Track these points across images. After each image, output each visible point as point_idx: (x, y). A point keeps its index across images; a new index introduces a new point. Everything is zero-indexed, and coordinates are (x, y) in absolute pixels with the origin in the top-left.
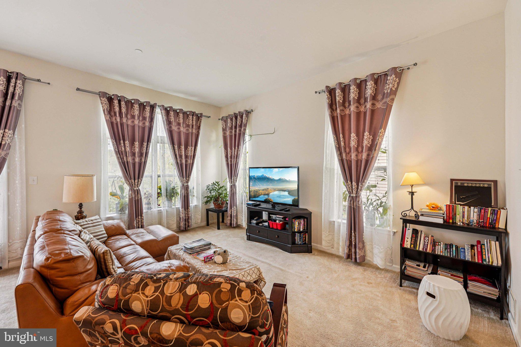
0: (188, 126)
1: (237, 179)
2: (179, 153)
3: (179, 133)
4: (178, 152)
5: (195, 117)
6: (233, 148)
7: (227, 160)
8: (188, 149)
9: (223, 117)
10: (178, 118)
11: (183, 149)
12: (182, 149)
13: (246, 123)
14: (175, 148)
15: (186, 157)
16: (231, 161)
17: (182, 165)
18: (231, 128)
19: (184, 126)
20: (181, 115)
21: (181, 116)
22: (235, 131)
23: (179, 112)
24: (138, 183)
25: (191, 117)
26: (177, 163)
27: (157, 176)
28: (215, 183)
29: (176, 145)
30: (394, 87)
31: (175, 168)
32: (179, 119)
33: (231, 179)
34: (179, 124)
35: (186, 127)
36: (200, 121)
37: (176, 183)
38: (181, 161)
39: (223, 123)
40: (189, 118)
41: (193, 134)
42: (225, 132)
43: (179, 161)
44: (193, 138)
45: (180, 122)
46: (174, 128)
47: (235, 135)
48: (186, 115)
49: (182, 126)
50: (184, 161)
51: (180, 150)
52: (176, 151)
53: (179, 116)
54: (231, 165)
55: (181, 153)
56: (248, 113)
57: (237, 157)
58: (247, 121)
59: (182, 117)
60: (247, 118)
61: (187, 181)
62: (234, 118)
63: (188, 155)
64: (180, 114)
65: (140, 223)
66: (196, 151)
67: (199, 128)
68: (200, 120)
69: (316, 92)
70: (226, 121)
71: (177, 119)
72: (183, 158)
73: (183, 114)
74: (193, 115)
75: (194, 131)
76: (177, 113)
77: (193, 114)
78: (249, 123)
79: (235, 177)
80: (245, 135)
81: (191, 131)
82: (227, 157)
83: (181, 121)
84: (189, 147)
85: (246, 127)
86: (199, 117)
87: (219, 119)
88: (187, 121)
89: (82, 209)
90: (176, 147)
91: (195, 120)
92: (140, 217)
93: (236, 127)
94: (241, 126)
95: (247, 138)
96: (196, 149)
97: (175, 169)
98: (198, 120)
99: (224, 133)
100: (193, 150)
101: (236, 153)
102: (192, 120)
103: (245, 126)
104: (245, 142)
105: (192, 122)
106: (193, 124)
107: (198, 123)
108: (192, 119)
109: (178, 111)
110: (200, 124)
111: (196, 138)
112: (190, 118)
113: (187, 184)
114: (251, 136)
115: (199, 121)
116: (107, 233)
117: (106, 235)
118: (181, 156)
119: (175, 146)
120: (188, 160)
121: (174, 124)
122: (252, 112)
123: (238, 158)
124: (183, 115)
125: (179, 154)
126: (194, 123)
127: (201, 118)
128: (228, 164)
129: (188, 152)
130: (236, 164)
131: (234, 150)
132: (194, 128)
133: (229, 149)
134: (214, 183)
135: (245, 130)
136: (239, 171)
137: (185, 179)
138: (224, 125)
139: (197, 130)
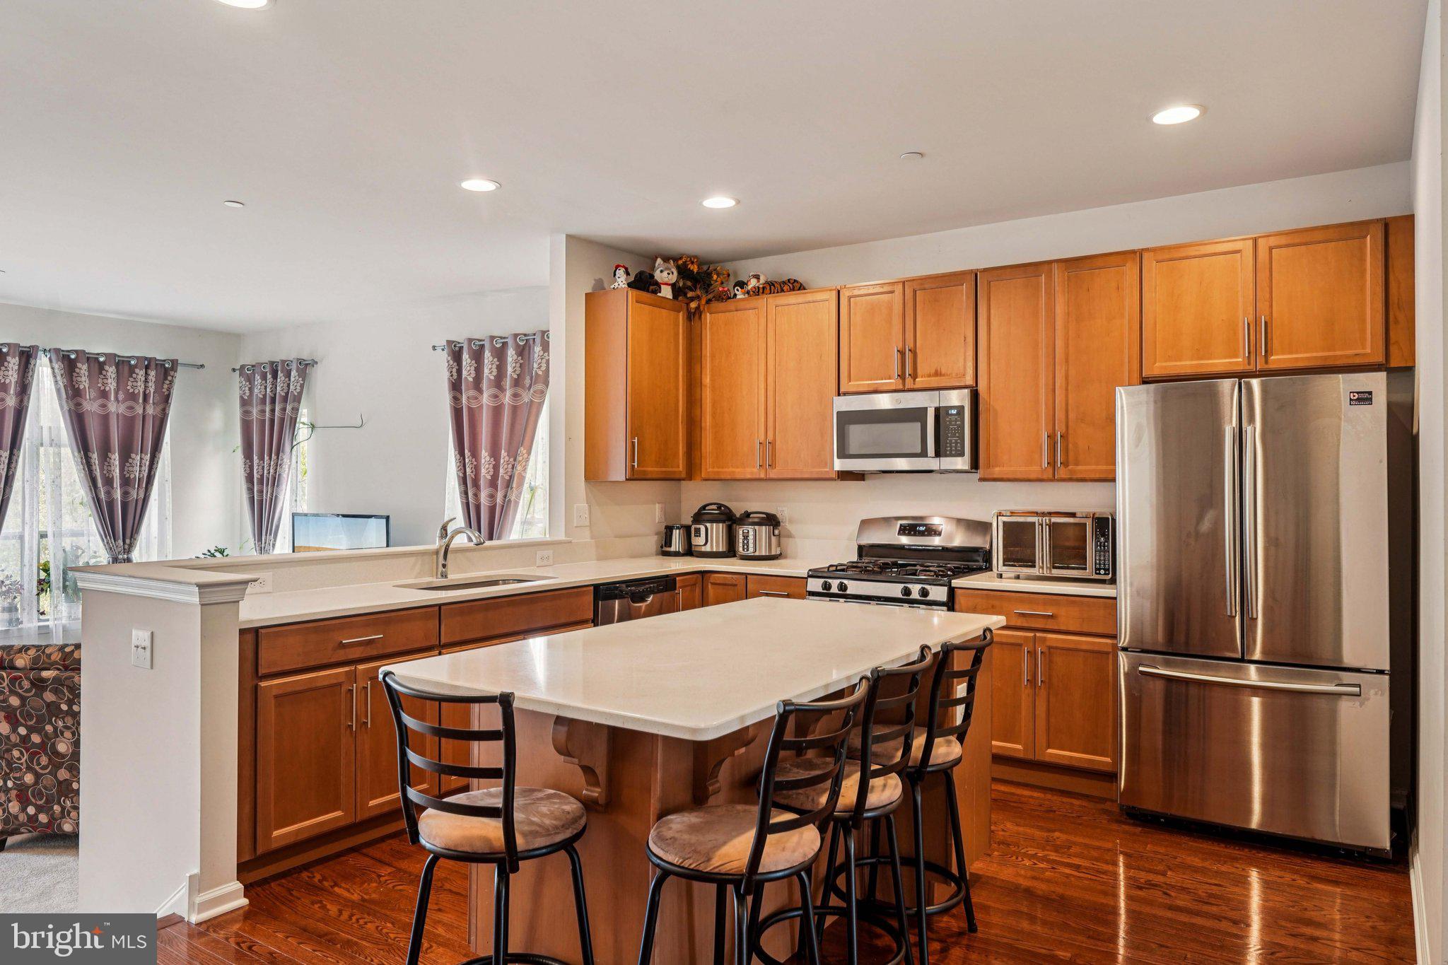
0: (132, 397)
1: (275, 541)
2: (105, 472)
3: (105, 419)
4: (102, 469)
5: (152, 373)
6: (266, 458)
7: (251, 490)
8: (130, 460)
9: (243, 367)
10: (102, 376)
11: (117, 463)
12: (112, 461)
13: (300, 394)
14: (93, 461)
15: (126, 482)
16: (261, 492)
17: (111, 504)
18: (263, 401)
19: (121, 396)
20: (111, 371)
21: (109, 374)
22: (273, 411)
23: (104, 363)
25: (142, 372)
26: (97, 501)
28: (213, 552)
29: (94, 453)
30: (539, 368)
31: (90, 513)
32: (105, 381)
33: (260, 539)
34: (104, 394)
35: (125, 400)
36: (171, 382)
37: (95, 552)
38: (108, 493)
39: (244, 382)
40: (134, 375)
41: (147, 418)
42: (249, 408)
43: (103, 496)
44: (146, 430)
45: (107, 389)
46: (91, 406)
47: (272, 421)
48: (126, 369)
49: (112, 398)
50: (118, 495)
51: (106, 463)
52: (94, 467)
53: (104, 372)
54: (261, 502)
55: (109, 471)
56: (305, 366)
57: (275, 481)
58: (302, 386)
59: (114, 376)
60: (304, 380)
61: (126, 547)
62: (269, 376)
63: (132, 476)
64: (107, 367)
66: (155, 466)
67: (166, 399)
68: (169, 378)
69: (434, 348)
70: (250, 380)
71: (100, 380)
72: (115, 486)
73: (117, 365)
74: (147, 368)
75: (150, 410)
76: (97, 364)
77: (148, 364)
78: (308, 393)
79: (270, 534)
80: (297, 425)
81: (140, 411)
82: (250, 478)
83: (112, 385)
84: (133, 456)
85: (299, 403)
86: (165, 371)
87: (234, 370)
88: (130, 383)
90: (95, 457)
91: (154, 379)
93: (273, 401)
94: (285, 399)
95: (303, 432)
96: (156, 459)
97: (90, 516)
98: (166, 378)
99: (246, 413)
100: (148, 463)
101: (272, 471)
102: (146, 381)
103: (298, 399)
104: (295, 443)
105: (143, 386)
106: (147, 392)
107: (166, 386)
108: (143, 379)
109: (102, 359)
110: (169, 389)
111: (156, 430)
112: (139, 377)
113: (126, 556)
114: (313, 427)
115: (168, 382)
118: (109, 482)
119: (90, 454)
120: (130, 490)
121: (90, 394)
122: (315, 365)
123: (277, 486)
124: (117, 367)
125: (103, 475)
126: (152, 390)
127: (172, 373)
128: (252, 500)
129: (131, 469)
130: (272, 499)
131: (268, 462)
132: (151, 402)
133: (255, 458)
134: (209, 551)
135: (296, 410)
136: (280, 518)
137: (120, 542)
138: (247, 388)
139: (161, 407)
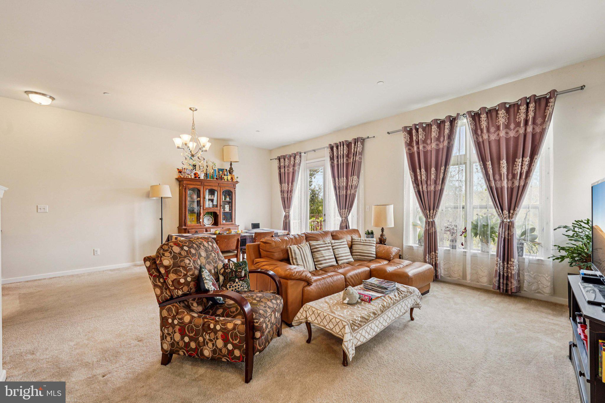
24: (433, 214)
27: (472, 208)
65: (434, 260)
89: (384, 233)
92: (434, 253)
116: (376, 255)
117: (375, 256)
